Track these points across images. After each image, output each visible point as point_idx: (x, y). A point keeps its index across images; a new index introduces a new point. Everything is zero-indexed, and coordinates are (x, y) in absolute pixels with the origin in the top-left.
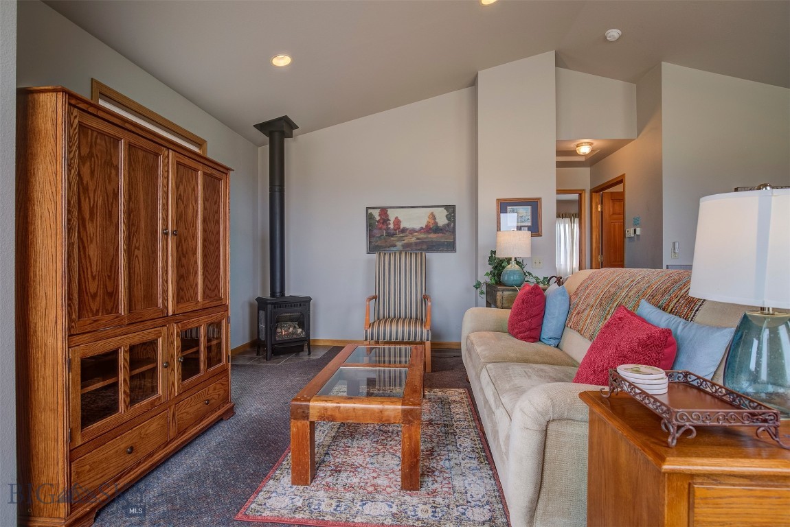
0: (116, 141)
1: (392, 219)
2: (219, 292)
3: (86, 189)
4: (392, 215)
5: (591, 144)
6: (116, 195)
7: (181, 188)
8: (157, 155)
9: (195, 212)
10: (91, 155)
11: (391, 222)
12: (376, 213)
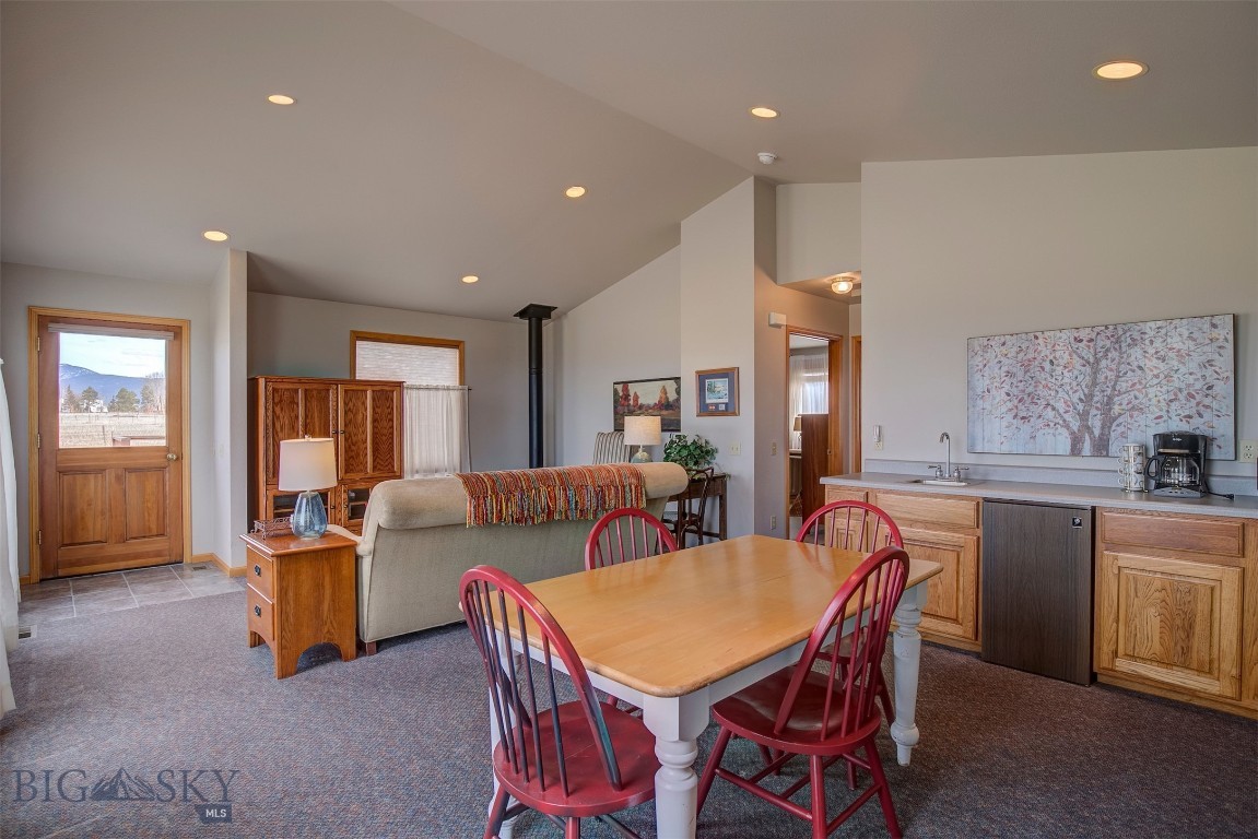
0: (296, 391)
1: (632, 394)
2: (393, 467)
3: (278, 418)
4: (632, 389)
5: (851, 280)
6: (297, 417)
7: (351, 405)
8: (328, 390)
9: (365, 418)
10: (281, 401)
11: (631, 398)
12: (620, 387)
